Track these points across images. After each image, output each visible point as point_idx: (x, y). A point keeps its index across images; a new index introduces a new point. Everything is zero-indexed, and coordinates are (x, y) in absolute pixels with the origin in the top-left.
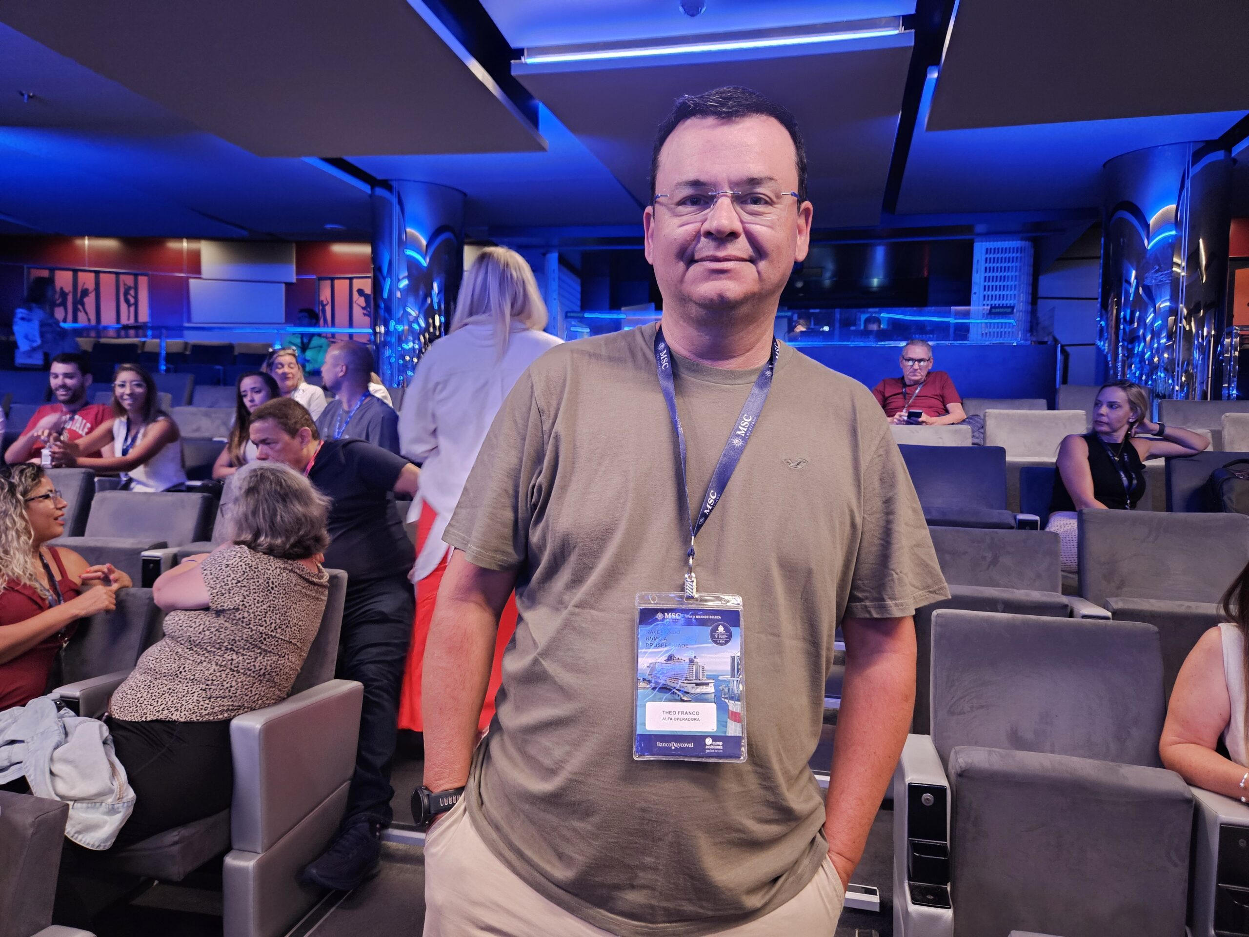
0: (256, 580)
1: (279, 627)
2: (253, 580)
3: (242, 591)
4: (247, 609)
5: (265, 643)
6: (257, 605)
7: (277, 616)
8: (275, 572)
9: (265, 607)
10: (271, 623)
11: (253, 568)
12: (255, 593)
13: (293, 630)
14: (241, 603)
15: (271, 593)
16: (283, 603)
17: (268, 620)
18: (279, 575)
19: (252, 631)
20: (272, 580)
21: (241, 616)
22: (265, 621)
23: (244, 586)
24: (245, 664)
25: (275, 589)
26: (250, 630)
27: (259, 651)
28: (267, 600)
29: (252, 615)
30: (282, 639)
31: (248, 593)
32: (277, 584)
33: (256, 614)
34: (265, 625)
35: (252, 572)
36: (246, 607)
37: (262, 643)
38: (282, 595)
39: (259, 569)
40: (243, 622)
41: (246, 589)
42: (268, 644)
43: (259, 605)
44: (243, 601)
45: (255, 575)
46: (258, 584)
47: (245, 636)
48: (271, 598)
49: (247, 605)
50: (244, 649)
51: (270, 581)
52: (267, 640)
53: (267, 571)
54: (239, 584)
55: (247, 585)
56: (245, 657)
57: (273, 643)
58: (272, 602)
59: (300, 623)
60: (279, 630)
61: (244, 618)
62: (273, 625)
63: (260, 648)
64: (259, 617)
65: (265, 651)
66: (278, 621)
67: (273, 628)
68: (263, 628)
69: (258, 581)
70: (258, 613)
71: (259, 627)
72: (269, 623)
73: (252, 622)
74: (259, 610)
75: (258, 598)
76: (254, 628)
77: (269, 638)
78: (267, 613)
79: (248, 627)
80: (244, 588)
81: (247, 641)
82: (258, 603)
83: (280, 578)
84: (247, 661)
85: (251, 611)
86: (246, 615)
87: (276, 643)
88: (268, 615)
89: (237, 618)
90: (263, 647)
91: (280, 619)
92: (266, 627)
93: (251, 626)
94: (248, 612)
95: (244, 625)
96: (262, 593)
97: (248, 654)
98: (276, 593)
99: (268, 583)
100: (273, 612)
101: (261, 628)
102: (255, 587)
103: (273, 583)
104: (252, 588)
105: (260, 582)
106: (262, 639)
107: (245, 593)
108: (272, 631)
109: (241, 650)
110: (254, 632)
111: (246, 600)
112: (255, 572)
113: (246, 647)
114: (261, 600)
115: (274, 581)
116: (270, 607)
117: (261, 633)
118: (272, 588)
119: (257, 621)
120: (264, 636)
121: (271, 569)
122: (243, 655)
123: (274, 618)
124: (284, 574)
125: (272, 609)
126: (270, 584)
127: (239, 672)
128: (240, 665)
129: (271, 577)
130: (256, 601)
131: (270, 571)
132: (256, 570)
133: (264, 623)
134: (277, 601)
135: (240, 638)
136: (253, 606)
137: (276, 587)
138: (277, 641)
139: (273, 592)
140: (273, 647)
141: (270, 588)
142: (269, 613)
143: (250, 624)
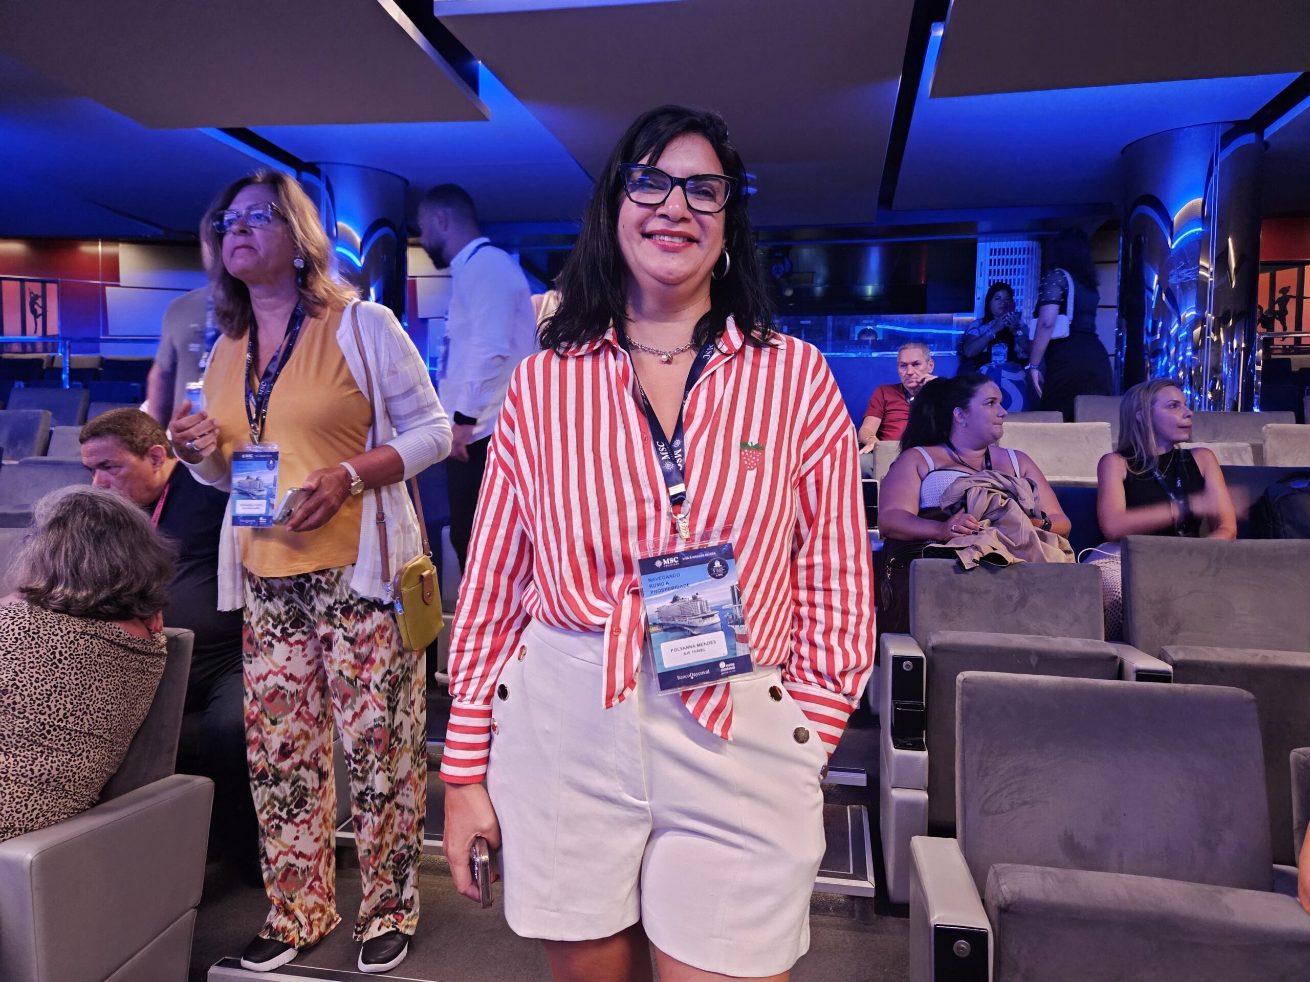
0: (34, 650)
1: (72, 715)
2: (30, 650)
3: (13, 666)
4: (19, 691)
5: (49, 737)
6: (35, 684)
7: (68, 700)
8: (65, 638)
9: (48, 687)
10: (59, 709)
11: (30, 633)
12: (33, 668)
13: (94, 717)
14: (11, 683)
15: (57, 667)
16: (78, 682)
17: (52, 705)
18: (72, 642)
19: (28, 723)
20: (60, 649)
21: (10, 701)
22: (48, 706)
23: (17, 659)
24: (18, 769)
25: (64, 661)
26: (24, 721)
27: (39, 749)
28: (51, 677)
29: (27, 699)
30: (76, 731)
31: (21, 668)
32: (67, 655)
33: (34, 697)
34: (48, 712)
35: (29, 639)
36: (18, 688)
37: (45, 738)
38: (75, 670)
39: (41, 635)
40: (14, 709)
41: (19, 663)
42: (54, 738)
43: (39, 684)
44: (14, 679)
45: (33, 642)
46: (37, 655)
47: (17, 729)
48: (57, 675)
49: (20, 685)
50: (16, 748)
51: (57, 651)
52: (53, 733)
53: (52, 637)
54: (9, 656)
55: (20, 657)
56: (18, 759)
57: (62, 737)
58: (59, 680)
59: (109, 707)
60: (71, 719)
61: (15, 703)
62: (62, 712)
63: (41, 745)
64: (38, 702)
65: (49, 748)
66: (69, 706)
67: (61, 716)
68: (46, 716)
69: (38, 652)
70: (37, 695)
71: (39, 716)
72: (54, 709)
73: (28, 709)
74: (38, 691)
75: (38, 675)
76: (32, 717)
77: (55, 730)
78: (51, 695)
79: (21, 716)
80: (15, 662)
81: (20, 736)
82: (37, 682)
83: (73, 647)
84: (21, 764)
85: (25, 693)
86: (18, 699)
87: (68, 737)
88: (52, 698)
89: (5, 704)
90: (46, 743)
91: (72, 703)
92: (50, 715)
93: (27, 714)
94: (21, 694)
95: (16, 713)
96: (43, 668)
97: (23, 754)
98: (66, 667)
99: (54, 653)
100: (60, 695)
101: (42, 717)
102: (33, 659)
103: (60, 653)
104: (28, 660)
105: (41, 653)
106: (44, 732)
107: (17, 669)
108: (60, 720)
109: (13, 750)
110: (31, 723)
111: (17, 678)
112: (33, 639)
113: (20, 745)
114: (41, 678)
115: (63, 650)
116: (55, 686)
117: (43, 724)
118: (60, 661)
119: (35, 707)
120: (47, 727)
121: (60, 634)
122: (14, 756)
123: (62, 702)
124: (82, 642)
125: (59, 689)
126: (57, 655)
127: (9, 779)
128: (10, 770)
129: (58, 645)
130: (33, 679)
131: (59, 638)
132: (36, 636)
133: (47, 709)
134: (67, 678)
135: (10, 733)
136: (29, 685)
137: (66, 658)
138: (70, 734)
139: (61, 666)
140: (62, 742)
141: (56, 661)
142: (54, 695)
143: (25, 711)
